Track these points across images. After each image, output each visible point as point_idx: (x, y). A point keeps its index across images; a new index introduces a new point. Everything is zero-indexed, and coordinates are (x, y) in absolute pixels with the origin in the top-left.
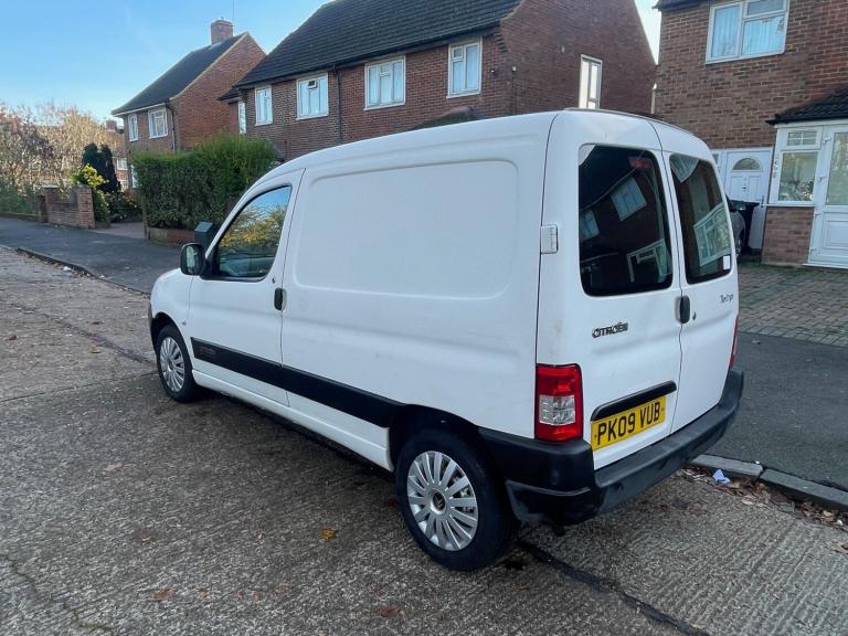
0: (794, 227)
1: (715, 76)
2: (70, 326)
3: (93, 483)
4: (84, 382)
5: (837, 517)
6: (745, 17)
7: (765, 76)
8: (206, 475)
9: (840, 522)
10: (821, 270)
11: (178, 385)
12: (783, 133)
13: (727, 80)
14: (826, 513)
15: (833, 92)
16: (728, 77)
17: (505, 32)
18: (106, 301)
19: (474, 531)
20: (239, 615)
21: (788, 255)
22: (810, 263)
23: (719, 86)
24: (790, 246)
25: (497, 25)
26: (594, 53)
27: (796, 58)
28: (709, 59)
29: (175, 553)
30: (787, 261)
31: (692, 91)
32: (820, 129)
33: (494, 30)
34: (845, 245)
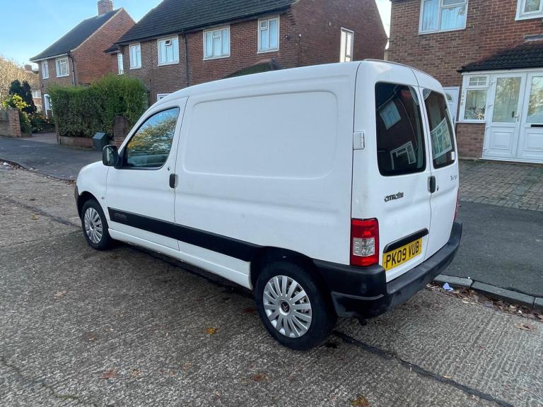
0: (474, 136)
1: (424, 42)
2: (14, 202)
3: (49, 304)
4: (31, 239)
5: (518, 308)
6: (442, 6)
7: (454, 43)
8: (124, 296)
9: (520, 312)
10: (490, 162)
11: (97, 239)
12: (467, 77)
13: (431, 45)
14: (512, 307)
15: (496, 54)
16: (432, 43)
17: (294, 12)
18: (36, 185)
19: (309, 325)
20: (162, 385)
21: (470, 153)
22: (484, 158)
23: (427, 49)
24: (472, 147)
25: (289, 7)
26: (349, 27)
27: (473, 32)
28: (421, 32)
29: (112, 348)
30: (471, 156)
31: (410, 52)
32: (488, 76)
33: (288, 10)
34: (505, 146)
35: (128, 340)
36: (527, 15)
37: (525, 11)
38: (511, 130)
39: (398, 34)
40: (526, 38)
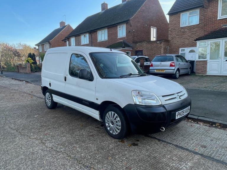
0: (203, 66)
1: (183, 30)
2: (26, 93)
3: (32, 119)
4: (29, 103)
5: (192, 120)
6: (189, 16)
7: (195, 30)
9: (192, 121)
10: (210, 76)
12: (198, 43)
13: (186, 31)
14: (190, 120)
15: (210, 33)
16: (186, 30)
17: (131, 22)
18: (34, 88)
21: (202, 73)
22: (207, 74)
23: (184, 32)
24: (202, 70)
25: (129, 20)
26: (154, 26)
27: (202, 25)
28: (181, 26)
30: (202, 74)
31: (177, 34)
32: (207, 42)
33: (128, 21)
34: (216, 69)
35: (55, 127)
36: (222, 17)
37: (222, 16)
38: (218, 63)
39: (172, 28)
40: (223, 26)
